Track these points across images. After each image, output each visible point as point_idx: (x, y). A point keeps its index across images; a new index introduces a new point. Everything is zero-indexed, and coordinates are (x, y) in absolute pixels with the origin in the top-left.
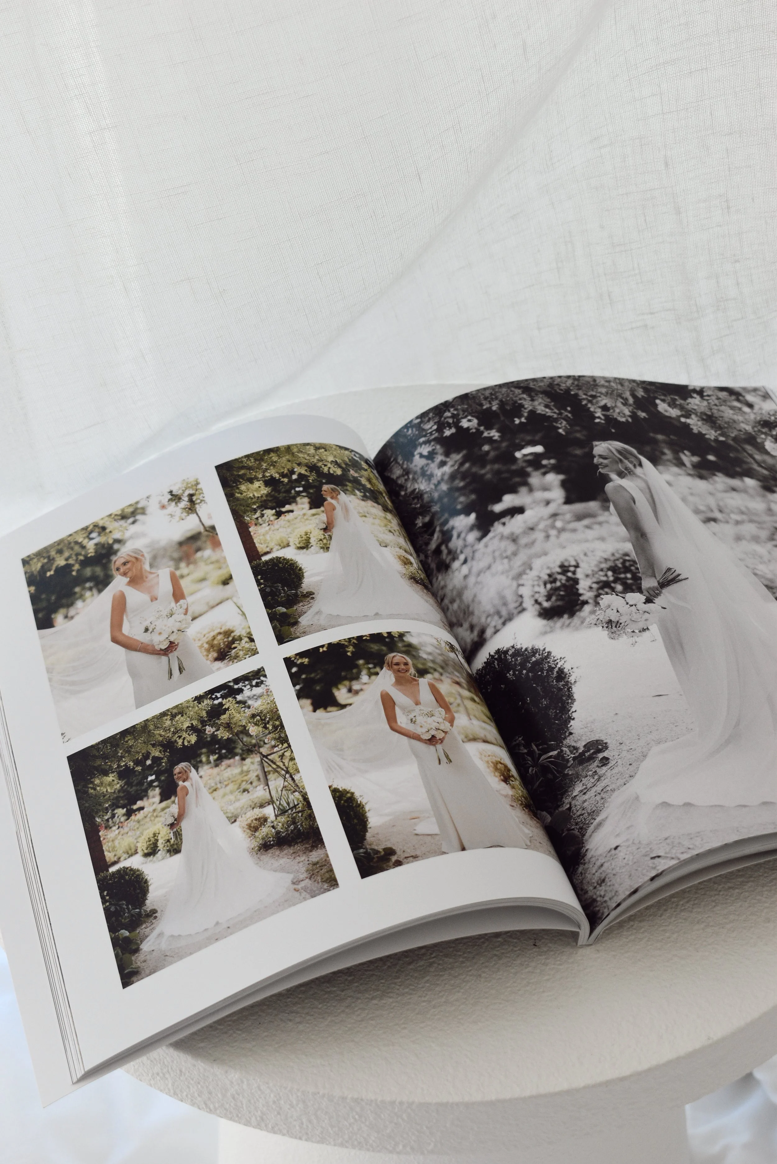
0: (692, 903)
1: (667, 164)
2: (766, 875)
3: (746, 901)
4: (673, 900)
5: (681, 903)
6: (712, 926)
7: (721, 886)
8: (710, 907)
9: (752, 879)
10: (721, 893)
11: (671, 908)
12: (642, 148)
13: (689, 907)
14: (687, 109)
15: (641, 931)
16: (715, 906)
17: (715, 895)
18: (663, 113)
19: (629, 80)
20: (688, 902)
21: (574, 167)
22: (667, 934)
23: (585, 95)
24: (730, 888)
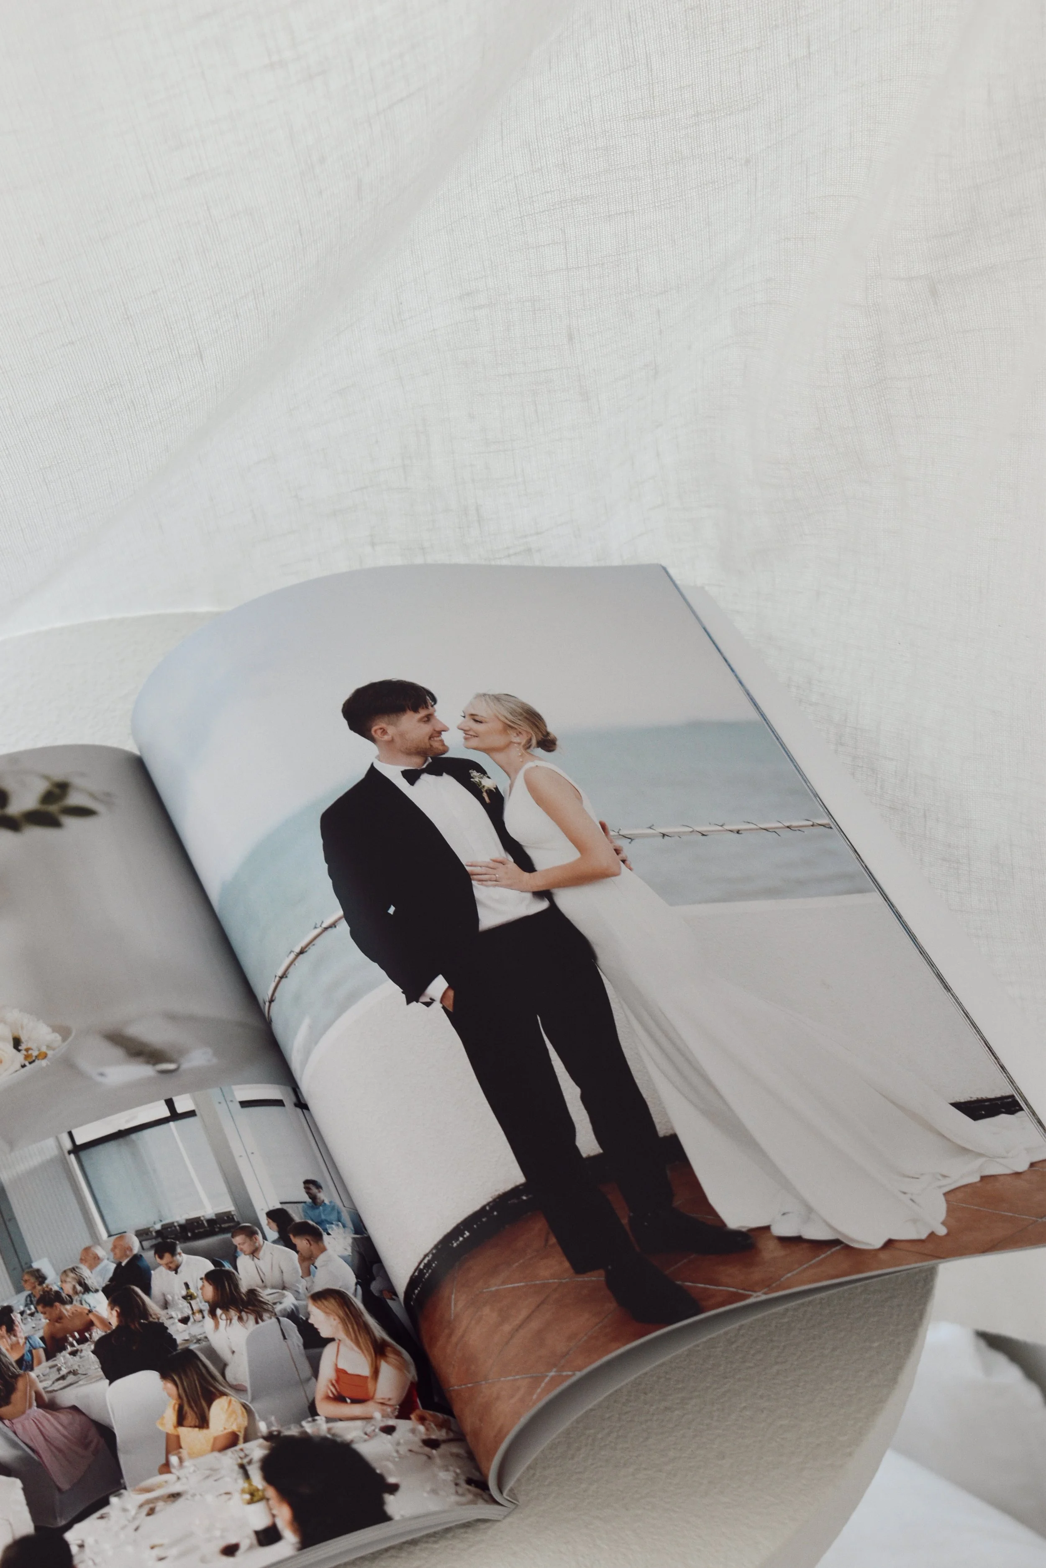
0: (615, 1435)
1: (571, 338)
2: (715, 1386)
3: (689, 1428)
4: (588, 1432)
5: (600, 1436)
6: (645, 1469)
7: (654, 1407)
8: (641, 1440)
9: (696, 1393)
10: (655, 1418)
11: (586, 1445)
12: (535, 314)
13: (611, 1442)
14: (602, 264)
15: (546, 1483)
16: (647, 1438)
17: (646, 1421)
18: (568, 268)
19: (521, 218)
20: (609, 1434)
21: (434, 330)
22: (583, 1486)
23: (453, 230)
24: (666, 1408)
